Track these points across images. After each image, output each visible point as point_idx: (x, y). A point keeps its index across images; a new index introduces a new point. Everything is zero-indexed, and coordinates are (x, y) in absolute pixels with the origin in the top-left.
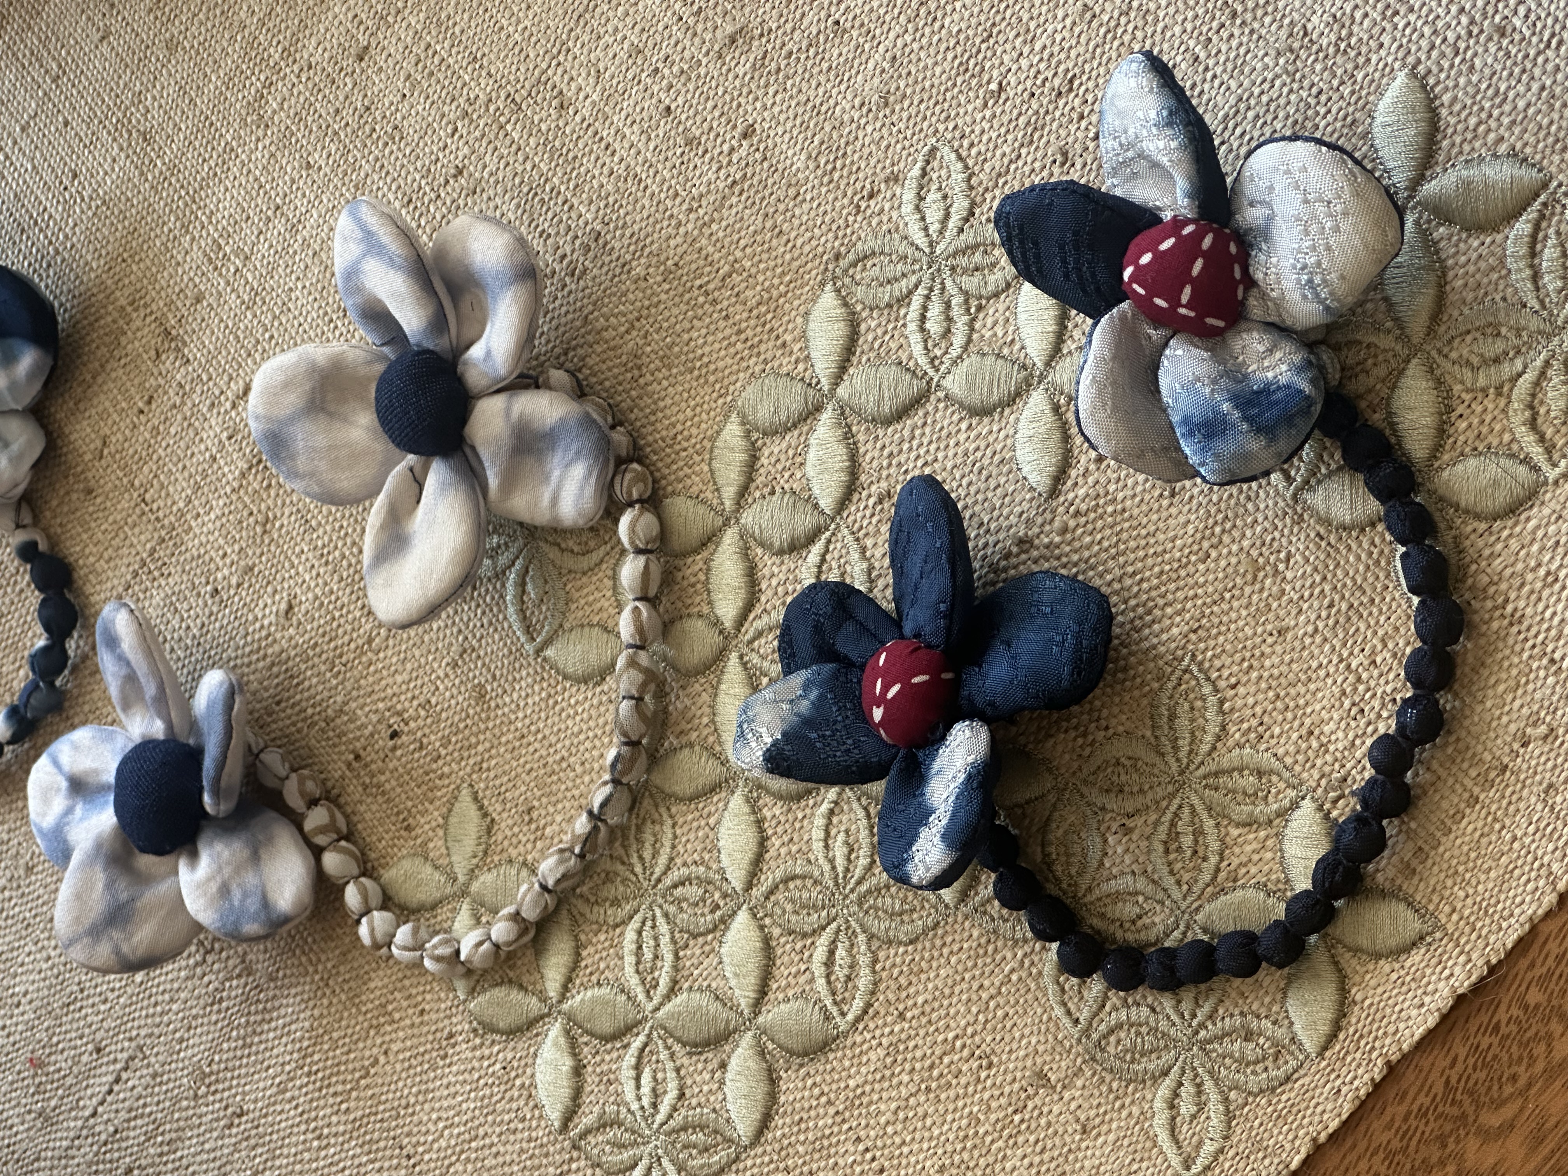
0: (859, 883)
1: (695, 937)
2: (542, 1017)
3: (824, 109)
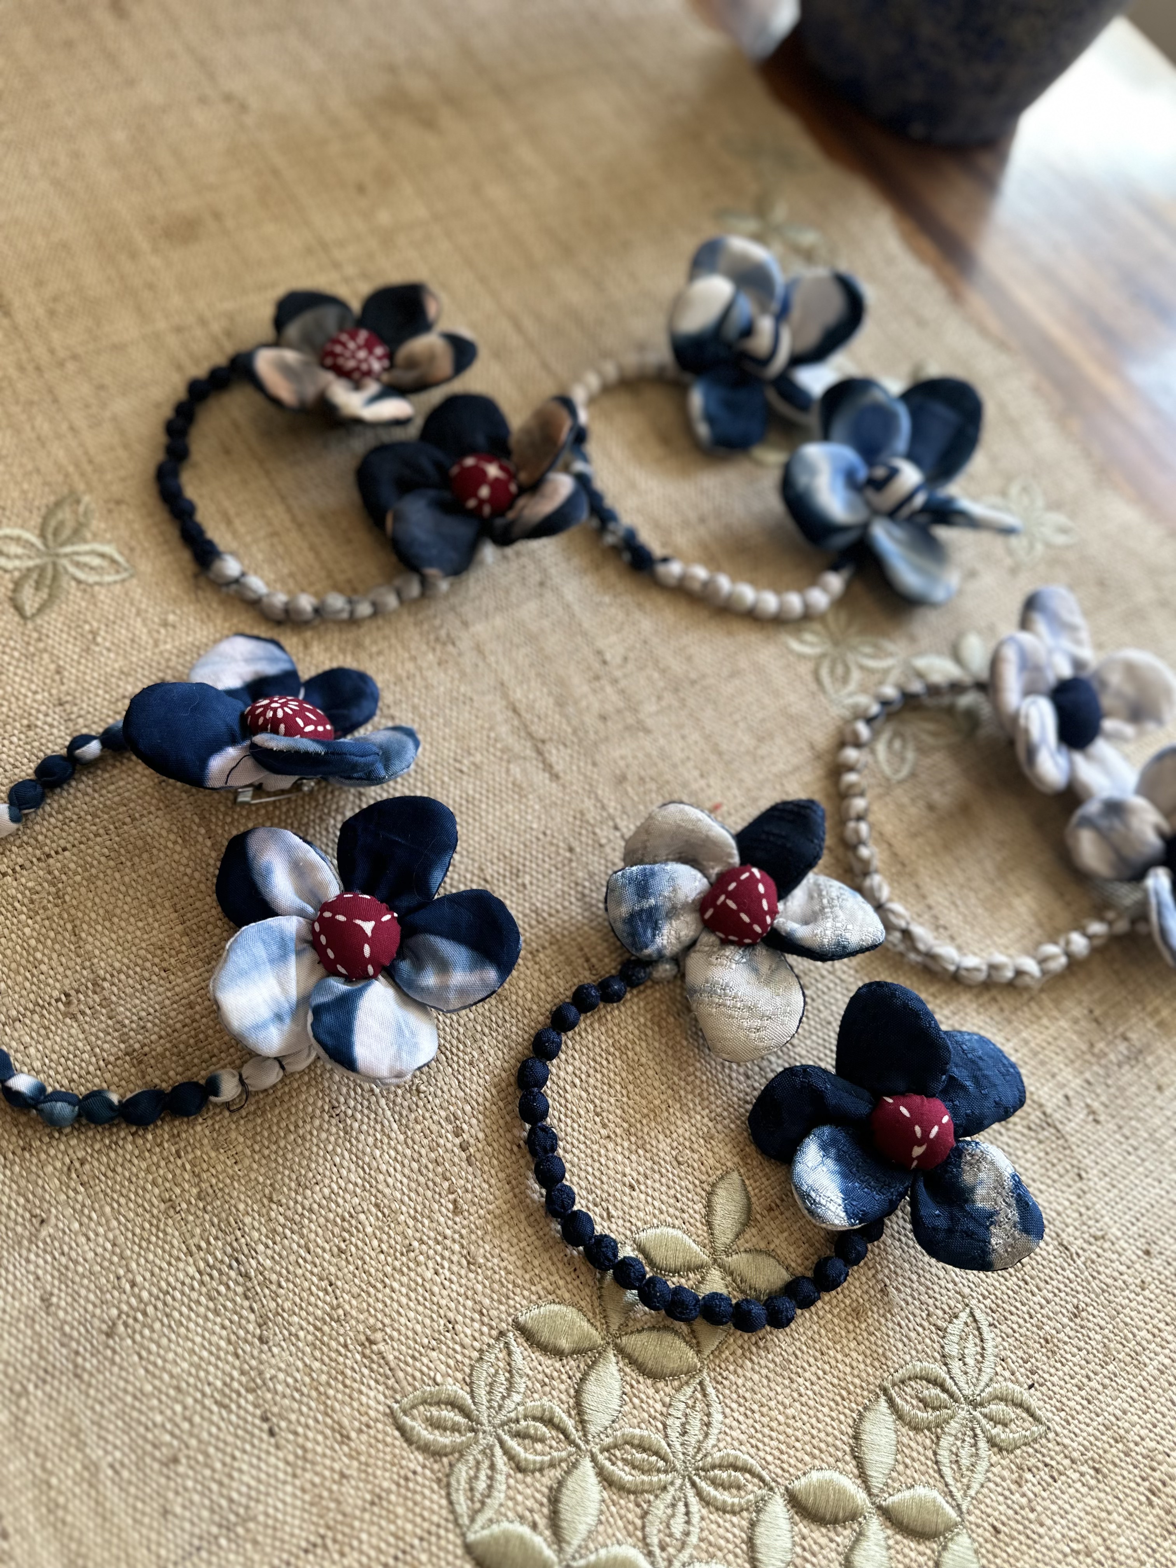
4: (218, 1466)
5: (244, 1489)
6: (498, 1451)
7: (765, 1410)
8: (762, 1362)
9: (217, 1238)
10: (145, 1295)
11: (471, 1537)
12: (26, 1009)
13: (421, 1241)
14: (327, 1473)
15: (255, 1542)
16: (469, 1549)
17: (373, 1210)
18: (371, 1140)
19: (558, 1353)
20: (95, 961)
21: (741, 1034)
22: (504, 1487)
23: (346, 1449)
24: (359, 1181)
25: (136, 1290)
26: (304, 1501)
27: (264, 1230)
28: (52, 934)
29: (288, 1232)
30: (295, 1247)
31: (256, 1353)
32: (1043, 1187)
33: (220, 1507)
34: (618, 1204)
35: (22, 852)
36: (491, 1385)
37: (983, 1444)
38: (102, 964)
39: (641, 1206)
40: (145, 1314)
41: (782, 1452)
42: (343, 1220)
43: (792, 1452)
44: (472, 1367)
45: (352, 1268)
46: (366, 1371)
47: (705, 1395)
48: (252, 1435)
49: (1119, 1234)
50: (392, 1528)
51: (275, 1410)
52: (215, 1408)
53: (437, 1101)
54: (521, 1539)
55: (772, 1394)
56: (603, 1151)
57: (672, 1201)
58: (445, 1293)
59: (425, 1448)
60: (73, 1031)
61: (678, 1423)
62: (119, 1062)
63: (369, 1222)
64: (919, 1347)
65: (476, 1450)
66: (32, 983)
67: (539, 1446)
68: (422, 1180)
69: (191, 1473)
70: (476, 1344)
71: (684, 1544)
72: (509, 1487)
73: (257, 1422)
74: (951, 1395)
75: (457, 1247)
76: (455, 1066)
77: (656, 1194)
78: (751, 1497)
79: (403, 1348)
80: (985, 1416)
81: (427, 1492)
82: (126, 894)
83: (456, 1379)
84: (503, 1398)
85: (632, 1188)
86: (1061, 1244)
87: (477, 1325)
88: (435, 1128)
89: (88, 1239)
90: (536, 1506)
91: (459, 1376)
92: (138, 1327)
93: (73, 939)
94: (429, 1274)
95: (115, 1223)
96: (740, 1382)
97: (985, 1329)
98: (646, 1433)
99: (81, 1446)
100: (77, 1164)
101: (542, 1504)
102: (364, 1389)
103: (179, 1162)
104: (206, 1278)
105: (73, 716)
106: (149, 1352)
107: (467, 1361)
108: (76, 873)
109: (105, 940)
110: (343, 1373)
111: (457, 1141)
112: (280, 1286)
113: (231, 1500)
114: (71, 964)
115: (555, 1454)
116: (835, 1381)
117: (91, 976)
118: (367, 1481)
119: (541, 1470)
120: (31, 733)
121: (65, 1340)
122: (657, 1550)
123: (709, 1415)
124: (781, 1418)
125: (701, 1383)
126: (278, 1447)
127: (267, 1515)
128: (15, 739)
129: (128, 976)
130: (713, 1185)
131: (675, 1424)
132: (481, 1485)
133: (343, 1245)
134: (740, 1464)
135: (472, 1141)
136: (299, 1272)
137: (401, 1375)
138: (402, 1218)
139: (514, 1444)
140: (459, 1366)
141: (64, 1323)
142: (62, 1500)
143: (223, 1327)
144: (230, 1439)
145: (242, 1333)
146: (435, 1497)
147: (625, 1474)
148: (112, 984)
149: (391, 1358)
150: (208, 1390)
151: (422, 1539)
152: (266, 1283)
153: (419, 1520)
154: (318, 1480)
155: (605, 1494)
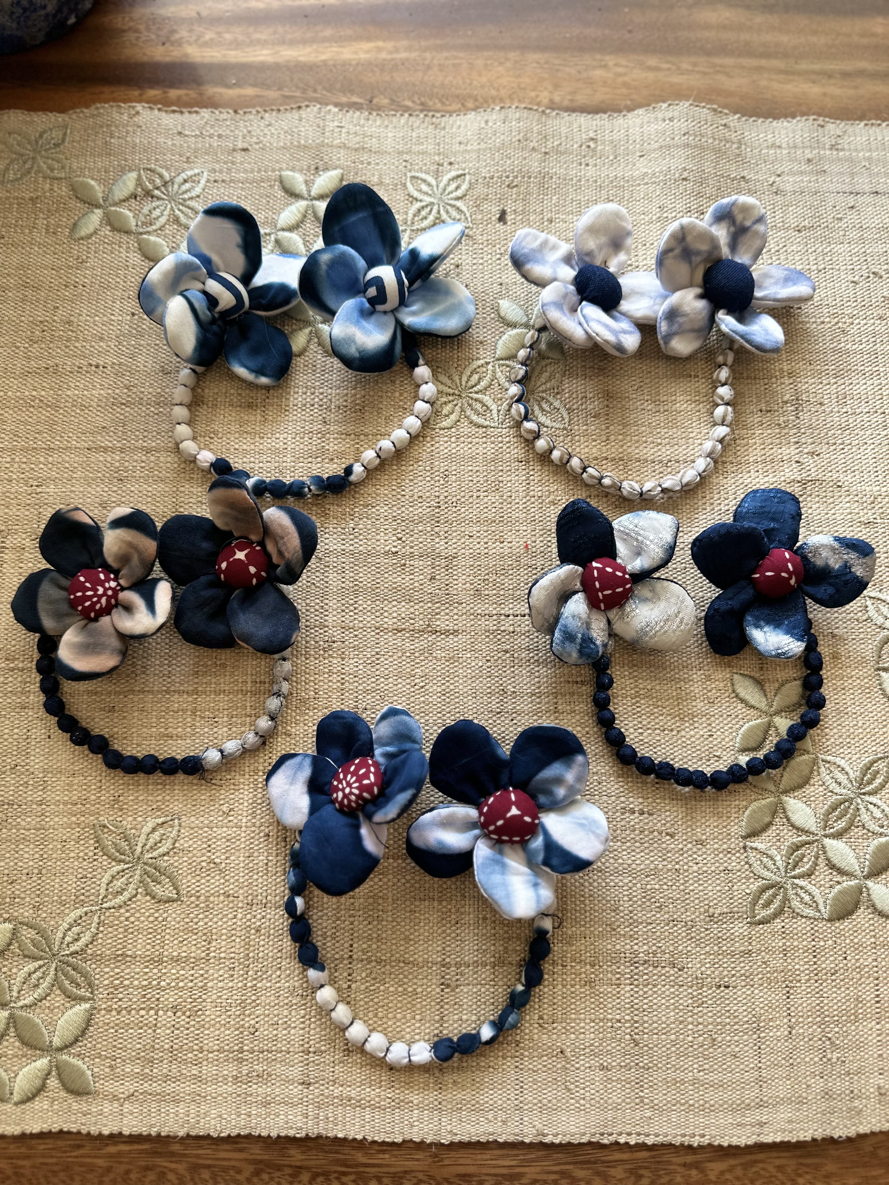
1: (863, 826)
4: (728, 1020)
5: (745, 1013)
6: (796, 881)
7: (852, 736)
8: (830, 723)
9: (619, 968)
10: (627, 1018)
11: (826, 916)
12: (438, 1010)
13: (677, 863)
14: (760, 970)
15: (771, 1020)
16: (830, 920)
17: (648, 879)
18: (612, 861)
19: (769, 825)
20: (430, 959)
21: (677, 633)
22: (814, 887)
23: (754, 955)
24: (630, 878)
25: (623, 1021)
26: (766, 987)
27: (628, 941)
28: (401, 976)
29: (636, 929)
30: (645, 930)
31: (685, 976)
32: (833, 512)
33: (747, 1028)
34: (715, 748)
35: (341, 971)
36: (765, 867)
38: (434, 956)
39: (723, 737)
40: (636, 1022)
41: (875, 740)
42: (644, 897)
43: (878, 736)
44: (752, 872)
45: (671, 906)
46: (725, 926)
47: (829, 762)
48: (723, 997)
49: (878, 488)
50: (801, 951)
51: (717, 980)
52: (700, 1009)
54: (840, 892)
55: (847, 728)
56: (684, 739)
57: (729, 719)
58: (709, 865)
59: (775, 915)
60: (465, 990)
61: (834, 784)
62: (496, 973)
63: (653, 884)
64: (869, 637)
65: (791, 892)
66: (425, 1000)
67: (805, 860)
68: (646, 845)
69: (724, 1035)
70: (742, 863)
72: (815, 885)
73: (718, 992)
75: (690, 846)
76: (596, 793)
77: (721, 725)
79: (724, 901)
81: (795, 926)
82: (398, 924)
83: (752, 883)
84: (774, 864)
85: (711, 736)
86: (865, 524)
87: (733, 858)
89: (584, 1033)
90: (830, 877)
91: (752, 880)
92: (641, 1028)
93: (410, 966)
94: (695, 868)
95: (582, 1016)
96: (832, 740)
97: (880, 596)
98: (829, 803)
99: (682, 1081)
100: (541, 1021)
101: (831, 873)
102: (732, 931)
103: (569, 968)
104: (636, 983)
105: (264, 901)
106: (656, 1028)
107: (747, 873)
108: (370, 946)
109: (421, 948)
110: (719, 938)
111: (637, 815)
112: (660, 947)
113: (746, 1022)
114: (425, 974)
115: (813, 854)
116: (860, 691)
117: (438, 966)
118: (774, 952)
119: (817, 865)
120: (263, 931)
121: (627, 1067)
122: (882, 830)
123: (839, 766)
124: (860, 730)
125: (823, 761)
126: (735, 987)
127: (762, 1008)
128: (262, 943)
130: (734, 691)
131: (834, 786)
132: (807, 898)
133: (658, 904)
134: (868, 765)
135: (641, 807)
136: (658, 934)
137: (736, 909)
138: (660, 866)
139: (797, 871)
140: (748, 878)
141: (619, 1065)
142: (701, 1102)
143: (664, 986)
144: (718, 1009)
145: (672, 978)
146: (799, 923)
147: (841, 825)
148: (449, 956)
149: (725, 910)
150: (690, 1008)
151: (813, 940)
152: (655, 953)
153: (804, 937)
154: (760, 976)
155: (844, 840)
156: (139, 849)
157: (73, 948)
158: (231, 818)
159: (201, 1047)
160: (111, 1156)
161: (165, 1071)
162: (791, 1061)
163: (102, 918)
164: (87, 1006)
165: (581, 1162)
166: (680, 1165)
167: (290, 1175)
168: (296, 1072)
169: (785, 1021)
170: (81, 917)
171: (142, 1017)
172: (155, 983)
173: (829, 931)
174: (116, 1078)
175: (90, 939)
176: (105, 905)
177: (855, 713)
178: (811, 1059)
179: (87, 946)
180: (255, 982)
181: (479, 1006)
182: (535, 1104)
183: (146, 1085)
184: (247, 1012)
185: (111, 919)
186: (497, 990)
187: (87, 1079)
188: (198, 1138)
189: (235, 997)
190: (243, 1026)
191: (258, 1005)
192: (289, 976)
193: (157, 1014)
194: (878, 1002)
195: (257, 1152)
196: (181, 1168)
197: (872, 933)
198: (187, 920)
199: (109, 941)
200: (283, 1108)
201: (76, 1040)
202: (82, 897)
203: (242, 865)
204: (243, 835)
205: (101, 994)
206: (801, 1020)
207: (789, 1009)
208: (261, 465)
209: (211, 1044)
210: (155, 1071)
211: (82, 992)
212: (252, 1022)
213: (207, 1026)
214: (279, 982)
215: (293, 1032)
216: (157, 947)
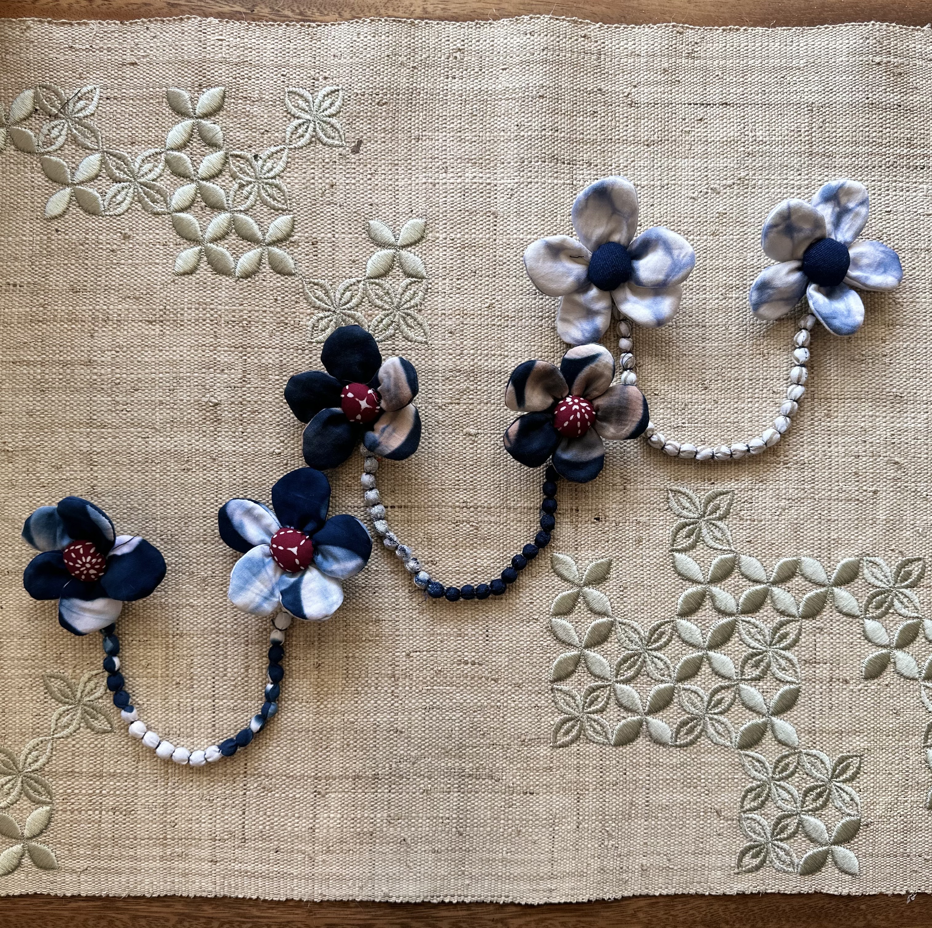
0: (715, 714)
1: (648, 675)
2: (575, 646)
3: (901, 512)
4: (531, 818)
5: (544, 813)
6: (592, 716)
7: (645, 604)
9: (450, 780)
10: (454, 816)
11: (612, 743)
12: (312, 811)
13: (499, 701)
14: (558, 781)
15: (564, 818)
16: (615, 746)
17: (475, 714)
18: (448, 701)
19: (573, 672)
20: (306, 774)
22: (605, 721)
23: (554, 770)
24: (461, 714)
26: (562, 794)
27: (457, 760)
28: (284, 786)
29: (464, 752)
30: (471, 751)
31: (500, 785)
33: (545, 824)
34: (534, 613)
35: (238, 782)
36: (567, 705)
37: (719, 523)
38: (309, 772)
39: (541, 604)
40: (461, 819)
41: (664, 608)
42: (472, 727)
43: (666, 604)
44: (557, 708)
45: (492, 734)
46: (533, 748)
47: (625, 624)
48: (528, 801)
50: (591, 768)
51: (525, 788)
52: (511, 809)
53: (449, 665)
54: (624, 725)
55: (642, 597)
57: (547, 590)
58: (523, 702)
59: (572, 742)
60: (333, 796)
61: (627, 642)
63: (479, 717)
64: (667, 524)
65: (587, 725)
66: (302, 803)
67: (600, 700)
68: (475, 688)
69: (527, 828)
70: (550, 701)
71: (668, 667)
72: (606, 719)
73: (525, 797)
74: (693, 523)
75: (510, 688)
76: (439, 649)
77: (541, 594)
78: (670, 630)
79: (533, 730)
80: (709, 515)
81: (588, 749)
82: (282, 748)
83: (557, 717)
84: (575, 703)
85: (531, 603)
86: (674, 428)
87: (543, 697)
88: (459, 672)
89: (421, 827)
90: (618, 713)
91: (556, 714)
92: (465, 823)
93: (291, 778)
95: (421, 815)
96: (629, 607)
97: (681, 488)
98: (622, 656)
99: (494, 860)
100: (389, 818)
102: (538, 753)
104: (462, 790)
105: (178, 732)
106: (476, 823)
107: (553, 708)
108: (260, 765)
109: (299, 766)
110: (528, 757)
111: (469, 665)
112: (482, 765)
113: (545, 819)
114: (302, 784)
115: (605, 695)
116: (655, 568)
117: (312, 779)
118: (570, 769)
119: (608, 704)
121: (454, 850)
122: (663, 678)
123: (632, 628)
124: (653, 600)
126: (538, 794)
127: (558, 809)
129: (320, 764)
132: (598, 728)
133: (482, 732)
134: (657, 628)
135: (473, 659)
136: (481, 754)
137: (542, 736)
138: (485, 704)
139: (593, 708)
140: (553, 713)
141: (447, 849)
142: (508, 874)
143: (484, 793)
144: (525, 809)
145: (490, 787)
146: (591, 747)
147: (631, 673)
148: (320, 772)
149: (534, 737)
150: (503, 808)
151: (601, 760)
152: (477, 769)
153: (594, 757)
154: (558, 786)
155: (632, 685)
156: (79, 694)
157: (34, 767)
158: (149, 670)
159: (135, 837)
160: (73, 909)
161: (109, 853)
162: (577, 847)
163: (55, 745)
164: (48, 808)
165: (417, 918)
166: (489, 920)
167: (204, 923)
168: (206, 853)
169: (575, 818)
170: (38, 745)
171: (90, 815)
172: (98, 791)
173: (614, 753)
174: (74, 858)
175: (46, 761)
176: (55, 736)
177: (650, 586)
178: (592, 846)
179: (44, 765)
180: (173, 790)
181: (343, 808)
182: (384, 876)
183: (96, 862)
184: (169, 812)
185: (61, 745)
186: (357, 796)
187: (52, 859)
188: (136, 897)
189: (159, 801)
190: (165, 821)
191: (176, 807)
192: (199, 786)
193: (100, 813)
194: (647, 806)
195: (179, 907)
196: (125, 917)
197: (648, 756)
198: (119, 746)
199: (61, 762)
200: (197, 879)
201: (41, 832)
202: (38, 730)
203: (160, 705)
204: (160, 683)
205: (58, 799)
206: (586, 818)
207: (578, 810)
208: (161, 375)
209: (142, 834)
210: (102, 853)
211: (43, 798)
212: (173, 819)
213: (139, 821)
214: (192, 790)
215: (203, 825)
216: (98, 766)
